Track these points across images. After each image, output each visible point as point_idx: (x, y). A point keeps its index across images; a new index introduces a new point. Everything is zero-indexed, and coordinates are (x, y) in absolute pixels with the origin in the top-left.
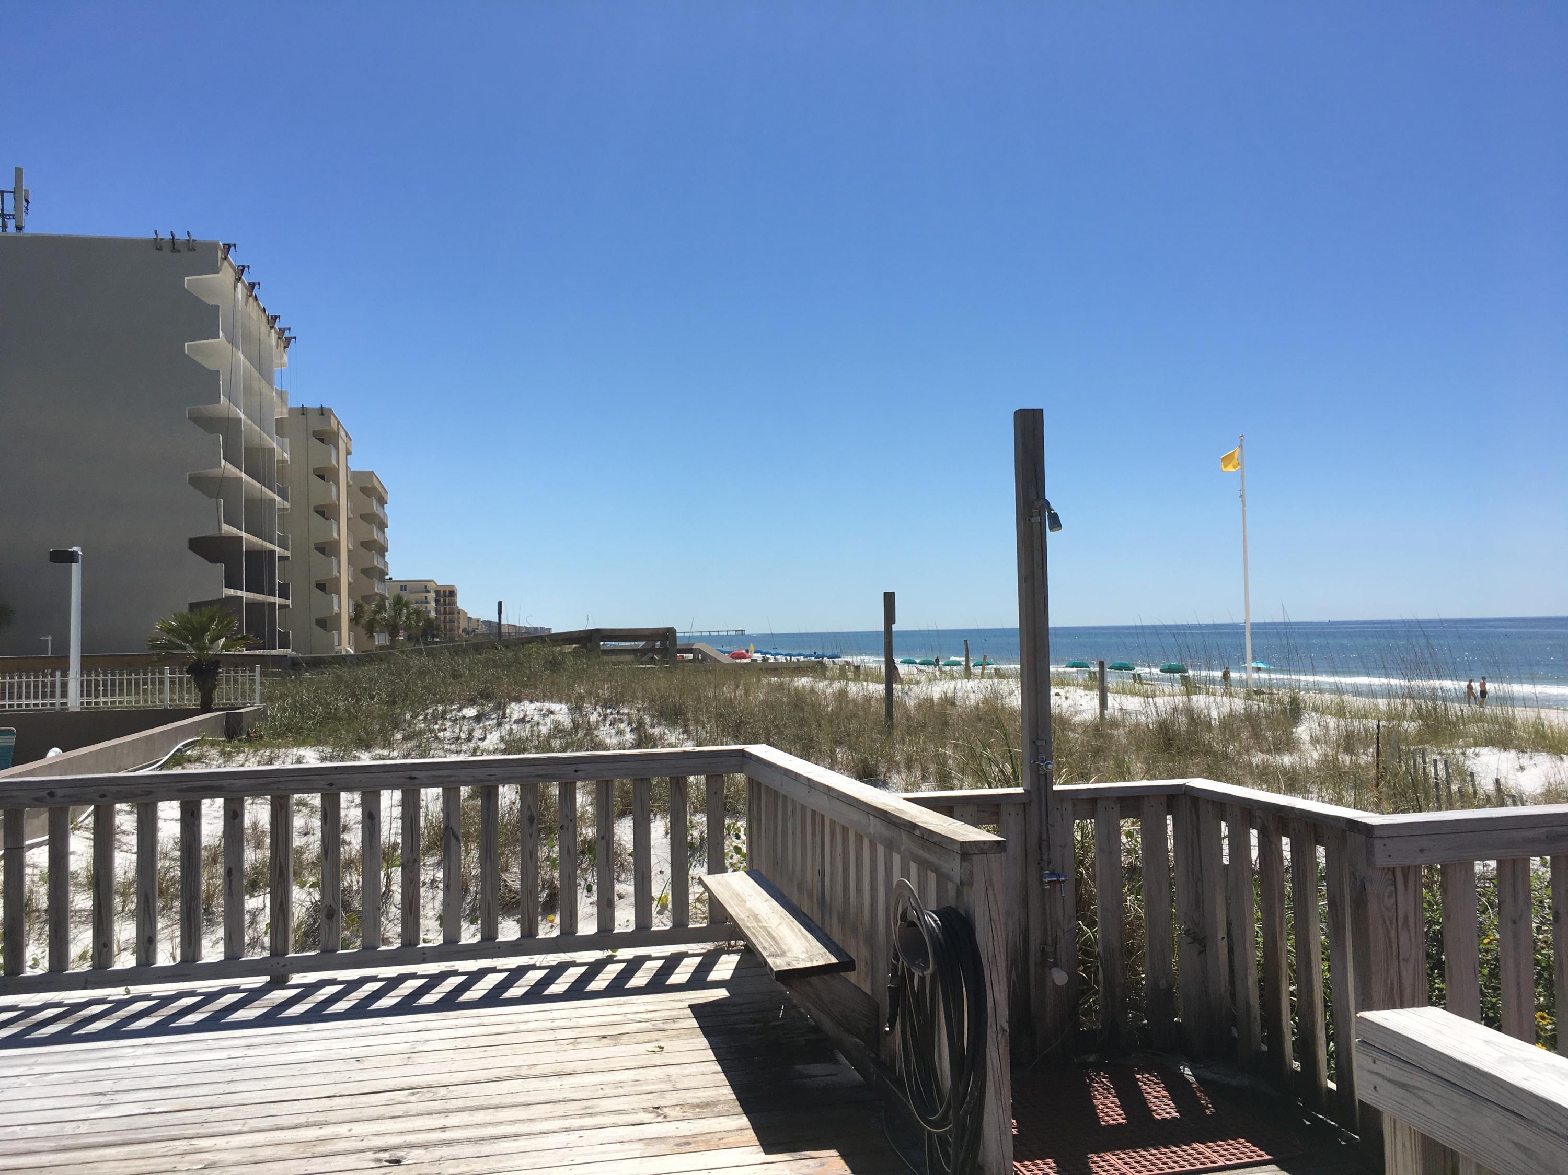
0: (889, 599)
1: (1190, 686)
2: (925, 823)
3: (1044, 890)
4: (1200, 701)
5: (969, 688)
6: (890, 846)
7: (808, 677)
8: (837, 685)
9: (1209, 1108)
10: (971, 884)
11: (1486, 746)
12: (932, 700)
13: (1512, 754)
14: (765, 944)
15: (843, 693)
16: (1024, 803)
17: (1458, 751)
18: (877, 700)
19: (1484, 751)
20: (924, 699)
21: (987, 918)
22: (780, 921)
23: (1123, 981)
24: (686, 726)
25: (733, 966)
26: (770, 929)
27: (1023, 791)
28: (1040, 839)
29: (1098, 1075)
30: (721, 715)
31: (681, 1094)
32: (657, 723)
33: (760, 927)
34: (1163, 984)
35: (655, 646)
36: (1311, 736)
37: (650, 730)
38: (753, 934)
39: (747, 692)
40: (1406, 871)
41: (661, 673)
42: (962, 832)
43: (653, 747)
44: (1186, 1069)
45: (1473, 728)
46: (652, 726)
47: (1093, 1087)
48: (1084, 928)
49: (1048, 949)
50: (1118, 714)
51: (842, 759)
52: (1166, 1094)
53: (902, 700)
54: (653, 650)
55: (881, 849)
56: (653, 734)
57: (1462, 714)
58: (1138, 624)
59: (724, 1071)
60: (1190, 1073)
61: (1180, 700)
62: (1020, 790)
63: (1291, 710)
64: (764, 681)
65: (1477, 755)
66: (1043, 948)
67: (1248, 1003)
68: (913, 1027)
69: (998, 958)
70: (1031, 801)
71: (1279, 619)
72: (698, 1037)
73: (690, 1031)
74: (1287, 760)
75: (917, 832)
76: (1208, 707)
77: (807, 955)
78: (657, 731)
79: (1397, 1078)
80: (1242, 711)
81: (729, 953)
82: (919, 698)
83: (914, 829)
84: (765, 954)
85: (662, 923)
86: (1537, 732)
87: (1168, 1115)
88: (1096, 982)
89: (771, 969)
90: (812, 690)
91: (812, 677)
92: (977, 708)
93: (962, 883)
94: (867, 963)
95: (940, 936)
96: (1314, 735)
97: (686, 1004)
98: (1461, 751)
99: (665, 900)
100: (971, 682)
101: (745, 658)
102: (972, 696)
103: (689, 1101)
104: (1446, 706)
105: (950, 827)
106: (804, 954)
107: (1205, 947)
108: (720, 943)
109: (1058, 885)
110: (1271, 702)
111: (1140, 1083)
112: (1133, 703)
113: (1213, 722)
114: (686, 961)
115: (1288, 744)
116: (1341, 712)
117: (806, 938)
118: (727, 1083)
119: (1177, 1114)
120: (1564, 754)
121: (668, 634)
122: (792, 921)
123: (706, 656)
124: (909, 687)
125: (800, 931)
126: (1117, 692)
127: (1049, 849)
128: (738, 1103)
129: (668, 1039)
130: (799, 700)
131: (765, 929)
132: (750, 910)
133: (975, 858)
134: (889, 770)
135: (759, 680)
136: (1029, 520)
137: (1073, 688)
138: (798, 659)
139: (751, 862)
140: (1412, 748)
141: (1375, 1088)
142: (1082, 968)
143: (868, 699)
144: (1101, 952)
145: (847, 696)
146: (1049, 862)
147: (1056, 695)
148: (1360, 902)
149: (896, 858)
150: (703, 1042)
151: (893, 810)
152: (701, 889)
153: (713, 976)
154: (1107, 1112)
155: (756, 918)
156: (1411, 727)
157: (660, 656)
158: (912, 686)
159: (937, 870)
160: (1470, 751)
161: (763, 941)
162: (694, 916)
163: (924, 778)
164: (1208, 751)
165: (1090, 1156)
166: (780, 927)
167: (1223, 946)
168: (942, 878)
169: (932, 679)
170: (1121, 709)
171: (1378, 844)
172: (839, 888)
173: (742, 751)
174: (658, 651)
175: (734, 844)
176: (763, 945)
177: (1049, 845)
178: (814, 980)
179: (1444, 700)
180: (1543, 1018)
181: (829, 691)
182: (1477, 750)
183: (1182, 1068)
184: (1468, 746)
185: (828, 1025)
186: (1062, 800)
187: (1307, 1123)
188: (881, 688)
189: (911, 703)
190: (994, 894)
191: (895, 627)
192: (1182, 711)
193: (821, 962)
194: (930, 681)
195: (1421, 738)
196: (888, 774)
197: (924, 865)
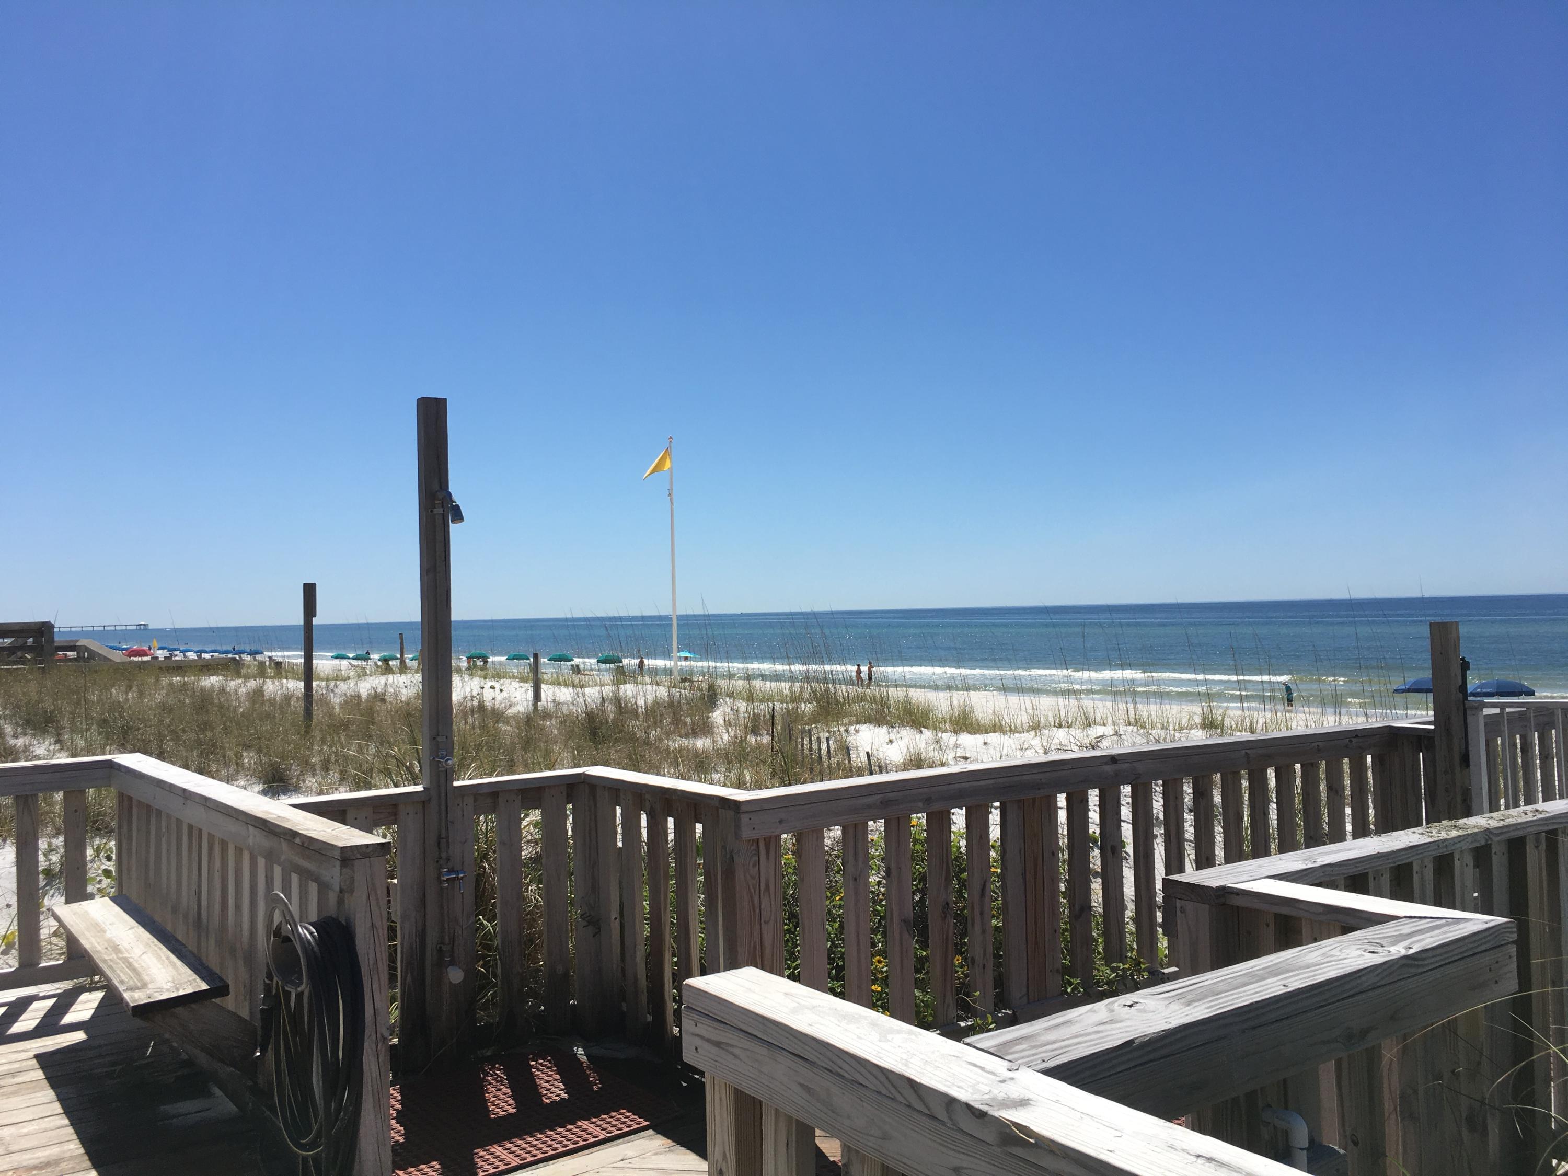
0: (310, 591)
1: (622, 675)
2: (307, 830)
3: (442, 889)
4: (628, 690)
5: (401, 685)
6: (271, 857)
7: (218, 675)
8: (252, 684)
9: (596, 1084)
10: (352, 891)
11: (865, 723)
12: (359, 697)
13: (884, 730)
14: (124, 978)
15: (259, 692)
16: (424, 802)
17: (842, 729)
18: (298, 698)
19: (864, 728)
20: (351, 696)
21: (369, 924)
22: (145, 950)
23: (520, 971)
24: (59, 735)
25: (95, 1004)
26: (131, 960)
27: (422, 789)
28: (439, 838)
29: (493, 1068)
30: (105, 721)
31: (15, 1157)
32: (21, 734)
33: (120, 959)
34: (560, 969)
35: (26, 642)
36: (725, 720)
37: (12, 742)
38: (110, 967)
39: (141, 694)
40: (768, 841)
41: (32, 674)
42: (345, 836)
43: (13, 761)
44: (579, 1049)
45: (856, 708)
46: (15, 736)
47: (488, 1081)
48: (485, 922)
49: (444, 948)
50: (551, 705)
51: (250, 764)
52: (557, 1076)
53: (327, 697)
54: (25, 648)
55: (261, 862)
56: (16, 745)
57: (848, 696)
58: (569, 616)
59: (72, 1124)
60: (583, 1052)
61: (608, 690)
62: (419, 788)
63: (709, 696)
64: (164, 681)
65: (857, 731)
66: (440, 947)
67: (636, 979)
68: (287, 1049)
69: (380, 964)
70: (430, 800)
71: (699, 611)
72: (43, 1089)
73: (34, 1084)
74: (700, 743)
75: (298, 841)
76: (635, 697)
77: (172, 985)
78: (20, 742)
79: (715, 1038)
80: (666, 699)
81: (90, 990)
82: (345, 694)
83: (294, 838)
84: (121, 988)
85: (7, 964)
86: (905, 709)
87: (557, 1098)
88: (495, 976)
89: (127, 1004)
90: (223, 690)
91: (223, 675)
92: (408, 704)
93: (341, 891)
94: (245, 986)
95: (316, 949)
96: (727, 719)
97: (32, 1054)
98: (845, 728)
99: (11, 937)
100: (403, 677)
101: (146, 655)
102: (404, 691)
103: (25, 1164)
104: (835, 689)
105: (334, 833)
106: (169, 984)
107: (600, 929)
108: (81, 980)
109: (457, 882)
110: (692, 689)
111: (534, 1070)
112: (565, 694)
113: (640, 710)
114: (36, 1005)
115: (704, 728)
116: (750, 697)
117: (174, 965)
118: (75, 1137)
119: (566, 1095)
120: (924, 727)
121: (43, 630)
122: (160, 949)
123: (93, 655)
124: (335, 684)
125: (168, 958)
126: (552, 684)
127: (448, 846)
128: (86, 1157)
129: (5, 1097)
130: (204, 701)
131: (126, 960)
132: (109, 941)
133: (356, 863)
134: (302, 774)
135: (157, 680)
136: (432, 511)
137: (508, 681)
138: (212, 656)
139: (120, 886)
140: (807, 727)
141: (696, 1049)
142: (481, 962)
143: (287, 698)
144: (500, 945)
145: (263, 696)
146: (448, 860)
147: (491, 688)
148: (729, 874)
149: (277, 870)
150: (50, 1094)
151: (275, 819)
152: (53, 923)
153: (69, 1018)
154: (498, 1104)
155: (116, 949)
156: (807, 708)
157: (33, 655)
158: (338, 682)
159: (317, 880)
160: (851, 728)
161: (121, 975)
162: (49, 953)
163: (342, 779)
164: (632, 738)
165: (476, 1151)
166: (144, 957)
167: (616, 925)
168: (323, 887)
169: (362, 674)
170: (554, 701)
171: (744, 819)
172: (217, 907)
173: (110, 761)
174: (30, 649)
175: (103, 867)
176: (120, 978)
177: (448, 842)
178: (179, 1010)
179: (834, 682)
180: (880, 962)
181: (243, 690)
182: (858, 726)
183: (575, 1048)
184: (851, 724)
185: (203, 1059)
186: (463, 796)
187: (684, 1084)
188: (301, 684)
189: (336, 700)
190: (377, 899)
191: (315, 621)
192: (612, 700)
193: (189, 990)
194: (359, 676)
195: (814, 719)
196: (301, 778)
197: (306, 875)
